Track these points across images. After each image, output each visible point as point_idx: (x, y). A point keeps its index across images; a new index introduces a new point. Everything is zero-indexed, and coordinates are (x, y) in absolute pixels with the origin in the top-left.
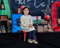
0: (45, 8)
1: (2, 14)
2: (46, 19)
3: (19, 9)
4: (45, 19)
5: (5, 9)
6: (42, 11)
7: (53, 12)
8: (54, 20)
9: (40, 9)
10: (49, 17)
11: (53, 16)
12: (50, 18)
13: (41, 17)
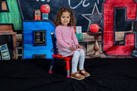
0: (89, 10)
1: (3, 22)
2: (91, 33)
3: (38, 12)
4: (90, 31)
5: (8, 11)
6: (83, 15)
7: (105, 18)
8: (106, 33)
9: (80, 12)
10: (97, 27)
11: (105, 27)
12: (100, 30)
13: (81, 27)
